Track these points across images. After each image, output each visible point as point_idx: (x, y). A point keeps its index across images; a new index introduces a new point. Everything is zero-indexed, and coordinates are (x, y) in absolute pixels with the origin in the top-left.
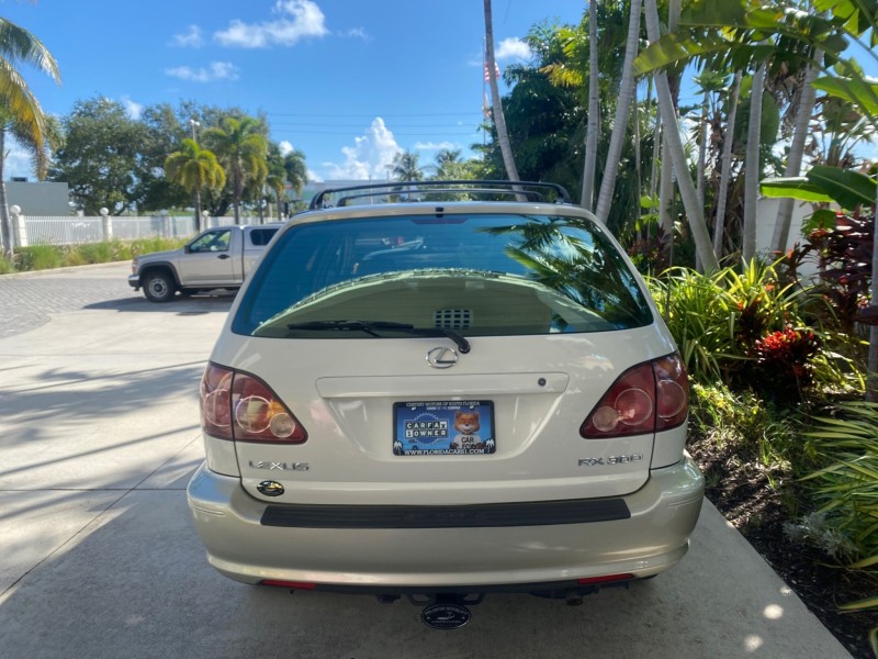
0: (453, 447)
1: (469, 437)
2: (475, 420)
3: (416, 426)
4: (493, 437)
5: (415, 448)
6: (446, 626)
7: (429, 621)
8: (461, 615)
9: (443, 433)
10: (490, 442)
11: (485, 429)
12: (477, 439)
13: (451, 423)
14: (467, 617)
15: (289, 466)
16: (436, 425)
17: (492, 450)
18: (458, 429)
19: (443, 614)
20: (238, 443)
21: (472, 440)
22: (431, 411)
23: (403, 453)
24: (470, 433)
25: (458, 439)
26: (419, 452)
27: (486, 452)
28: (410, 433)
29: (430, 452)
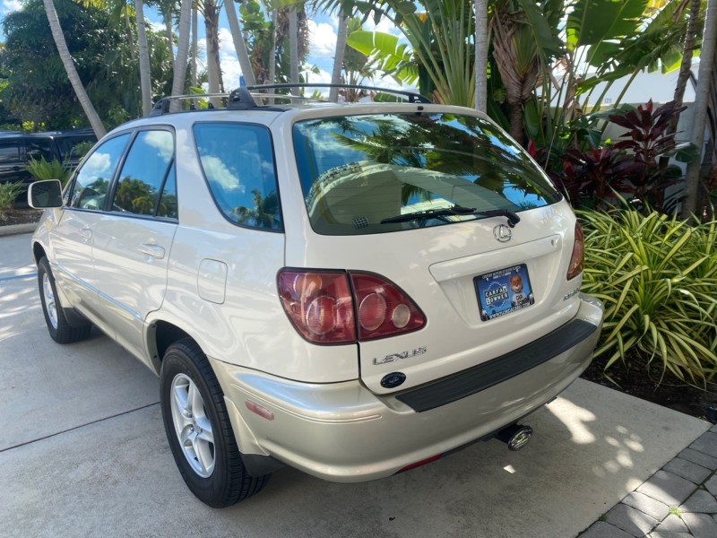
0: (513, 305)
1: (520, 294)
2: (519, 282)
3: (490, 293)
4: (531, 292)
5: (494, 312)
9: (506, 296)
10: (531, 296)
11: (526, 286)
12: (524, 296)
13: (508, 286)
15: (410, 353)
16: (501, 290)
17: (532, 302)
18: (513, 290)
19: (520, 438)
21: (522, 296)
22: (495, 280)
23: (489, 319)
24: (519, 291)
25: (514, 298)
26: (497, 314)
27: (530, 304)
28: (488, 301)
29: (503, 312)
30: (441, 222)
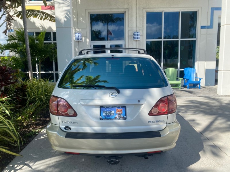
0: (115, 118)
1: (120, 115)
2: (121, 111)
3: (106, 112)
4: (126, 115)
5: (105, 118)
6: (113, 164)
7: (109, 163)
8: (117, 161)
9: (113, 114)
10: (125, 117)
11: (124, 113)
12: (122, 116)
13: (115, 111)
14: (118, 162)
15: (72, 122)
16: (111, 112)
17: (126, 119)
18: (116, 113)
19: (112, 161)
20: (59, 116)
21: (120, 116)
22: (110, 109)
23: (102, 119)
25: (117, 116)
26: (107, 119)
27: (124, 119)
28: (104, 114)
29: (110, 119)
30: (94, 88)
